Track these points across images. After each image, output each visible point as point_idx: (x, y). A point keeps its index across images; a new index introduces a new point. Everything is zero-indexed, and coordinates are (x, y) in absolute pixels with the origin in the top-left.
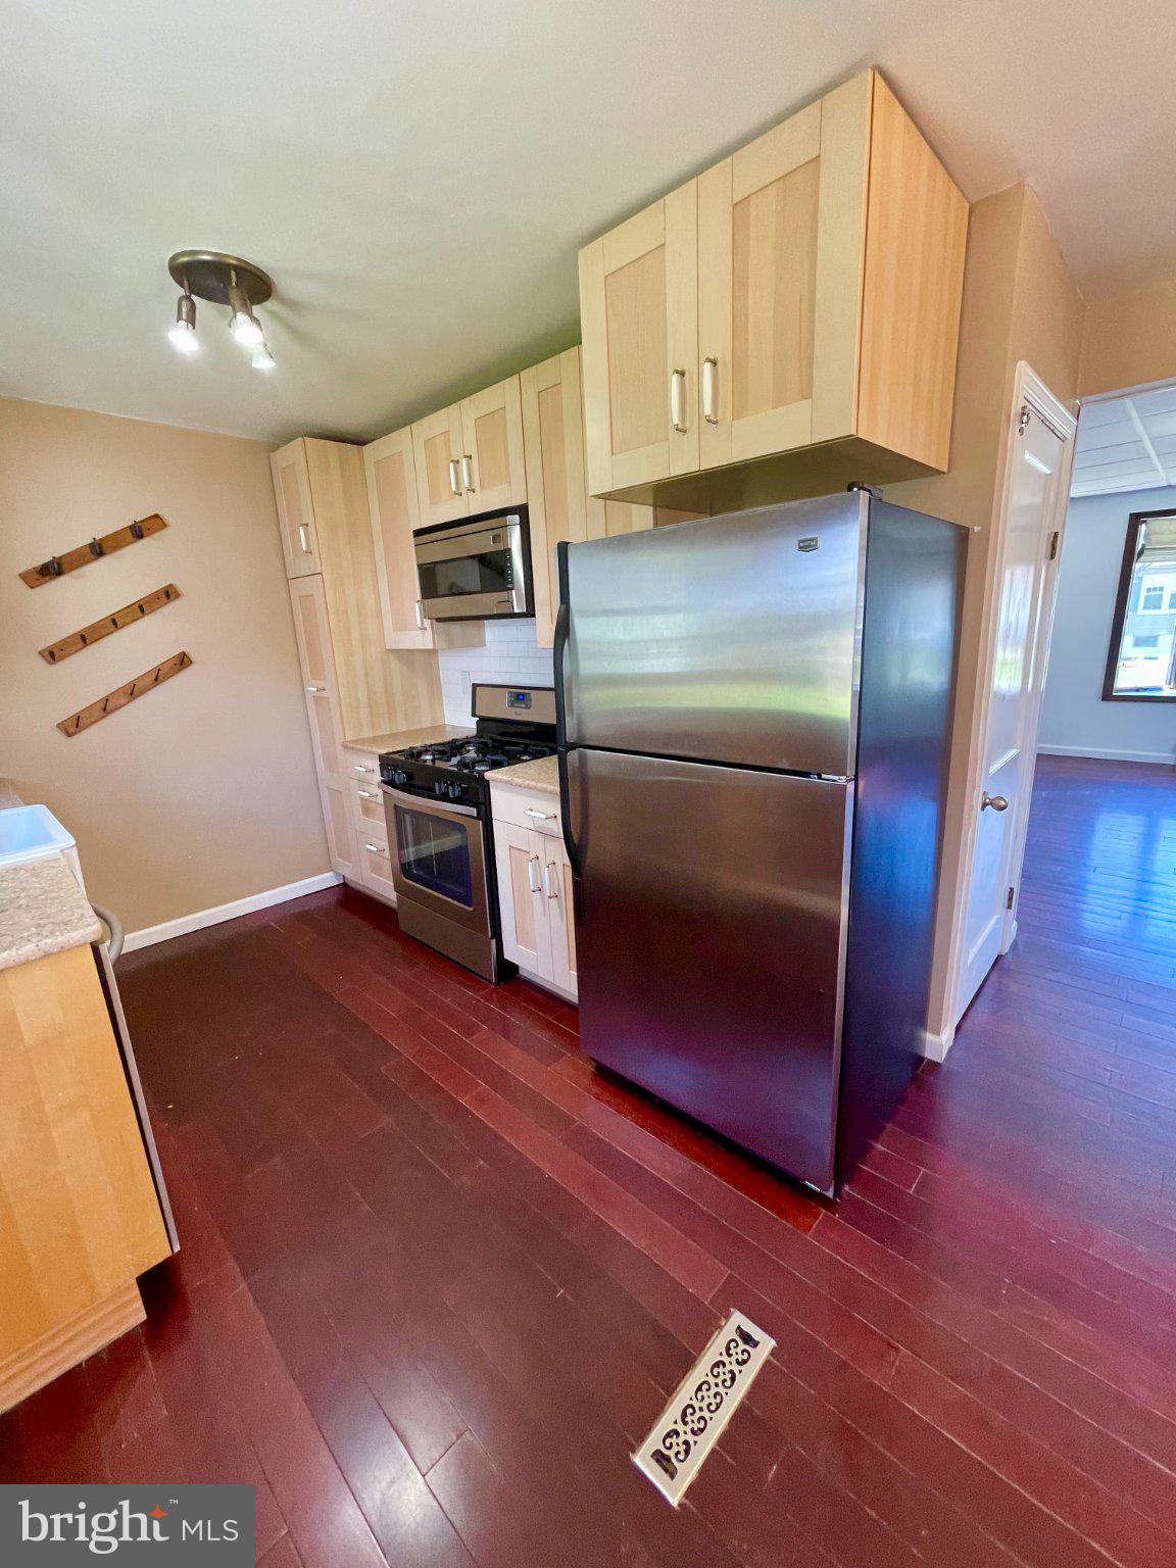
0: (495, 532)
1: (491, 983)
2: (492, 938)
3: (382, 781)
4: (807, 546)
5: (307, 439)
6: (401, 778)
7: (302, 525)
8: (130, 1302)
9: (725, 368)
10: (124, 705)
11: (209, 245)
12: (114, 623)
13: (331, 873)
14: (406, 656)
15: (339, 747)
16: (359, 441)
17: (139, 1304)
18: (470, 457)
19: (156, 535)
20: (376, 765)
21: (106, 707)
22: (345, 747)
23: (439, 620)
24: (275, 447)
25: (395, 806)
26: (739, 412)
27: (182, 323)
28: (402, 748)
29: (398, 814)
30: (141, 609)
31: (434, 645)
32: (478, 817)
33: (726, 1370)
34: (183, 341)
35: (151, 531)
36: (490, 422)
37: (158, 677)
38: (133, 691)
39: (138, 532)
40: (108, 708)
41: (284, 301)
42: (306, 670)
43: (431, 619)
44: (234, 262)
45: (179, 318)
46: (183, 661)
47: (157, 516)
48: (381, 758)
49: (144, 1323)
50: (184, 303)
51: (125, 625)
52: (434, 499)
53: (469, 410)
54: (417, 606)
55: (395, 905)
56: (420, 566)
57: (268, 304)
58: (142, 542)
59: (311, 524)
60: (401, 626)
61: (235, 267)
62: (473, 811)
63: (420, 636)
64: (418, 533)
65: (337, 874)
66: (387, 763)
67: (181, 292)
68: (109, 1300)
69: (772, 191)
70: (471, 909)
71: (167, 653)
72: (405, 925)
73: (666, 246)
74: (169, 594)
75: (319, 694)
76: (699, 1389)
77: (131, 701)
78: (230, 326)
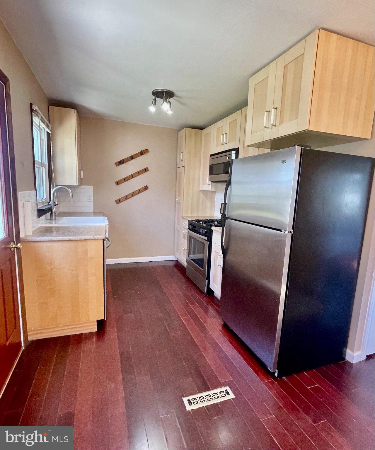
0: (229, 156)
1: (205, 295)
2: (207, 280)
3: (188, 228)
4: (284, 162)
5: (186, 128)
6: (192, 227)
7: (182, 152)
8: (94, 325)
9: (279, 110)
10: (131, 198)
11: (160, 88)
12: (132, 176)
13: (174, 256)
14: (205, 192)
15: (181, 217)
16: (202, 128)
17: (96, 327)
18: (227, 134)
19: (146, 154)
20: (187, 223)
21: (126, 198)
22: (182, 217)
23: (214, 182)
24: (179, 130)
25: (190, 236)
26: (281, 123)
27: (153, 105)
28: (195, 219)
29: (190, 238)
30: (139, 173)
31: (211, 189)
32: (207, 241)
33: (217, 396)
34: (152, 109)
35: (145, 153)
36: (233, 123)
37: (139, 192)
38: (133, 195)
39: (142, 153)
40: (127, 198)
41: (177, 97)
42: (177, 195)
43: (211, 181)
44: (165, 90)
45: (152, 104)
46: (146, 188)
47: (147, 149)
48: (189, 221)
49: (96, 332)
50: (154, 101)
51: (134, 177)
52: (217, 145)
53: (228, 119)
54: (208, 177)
55: (186, 267)
56: (210, 165)
57: (174, 97)
58: (143, 156)
59: (184, 153)
60: (204, 183)
61: (165, 92)
62: (206, 238)
63: (208, 186)
64: (211, 156)
65: (175, 257)
66: (190, 222)
67: (154, 97)
68: (91, 322)
69: (293, 62)
70: (203, 270)
71: (143, 186)
72: (187, 273)
73: (269, 78)
74: (146, 170)
75: (179, 201)
76: (208, 395)
77: (133, 197)
78: (162, 105)
